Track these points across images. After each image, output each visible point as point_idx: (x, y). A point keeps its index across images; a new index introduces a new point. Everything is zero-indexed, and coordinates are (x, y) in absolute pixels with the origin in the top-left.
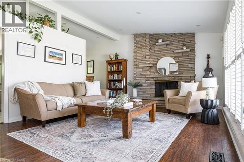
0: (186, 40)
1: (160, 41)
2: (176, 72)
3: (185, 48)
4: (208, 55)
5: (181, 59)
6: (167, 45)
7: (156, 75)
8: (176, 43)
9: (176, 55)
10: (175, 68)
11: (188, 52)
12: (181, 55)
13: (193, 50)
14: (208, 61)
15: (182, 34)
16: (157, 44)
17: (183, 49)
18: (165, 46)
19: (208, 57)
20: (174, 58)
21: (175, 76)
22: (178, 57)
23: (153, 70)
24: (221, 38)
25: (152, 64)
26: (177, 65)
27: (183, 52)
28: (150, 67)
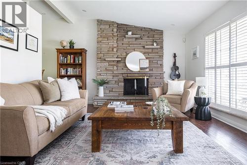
0: (156, 36)
1: (130, 33)
2: (146, 68)
3: (155, 44)
4: (175, 54)
5: (151, 55)
6: (136, 39)
7: (125, 71)
8: (145, 38)
9: (146, 51)
10: (146, 64)
11: (157, 48)
12: (150, 51)
13: (162, 48)
14: (175, 60)
15: (151, 30)
16: (126, 36)
17: (153, 45)
18: (134, 40)
19: (175, 56)
20: (144, 53)
21: (145, 72)
22: (148, 53)
23: (121, 65)
24: (184, 39)
25: (120, 58)
26: (148, 61)
27: (152, 49)
28: (118, 61)
